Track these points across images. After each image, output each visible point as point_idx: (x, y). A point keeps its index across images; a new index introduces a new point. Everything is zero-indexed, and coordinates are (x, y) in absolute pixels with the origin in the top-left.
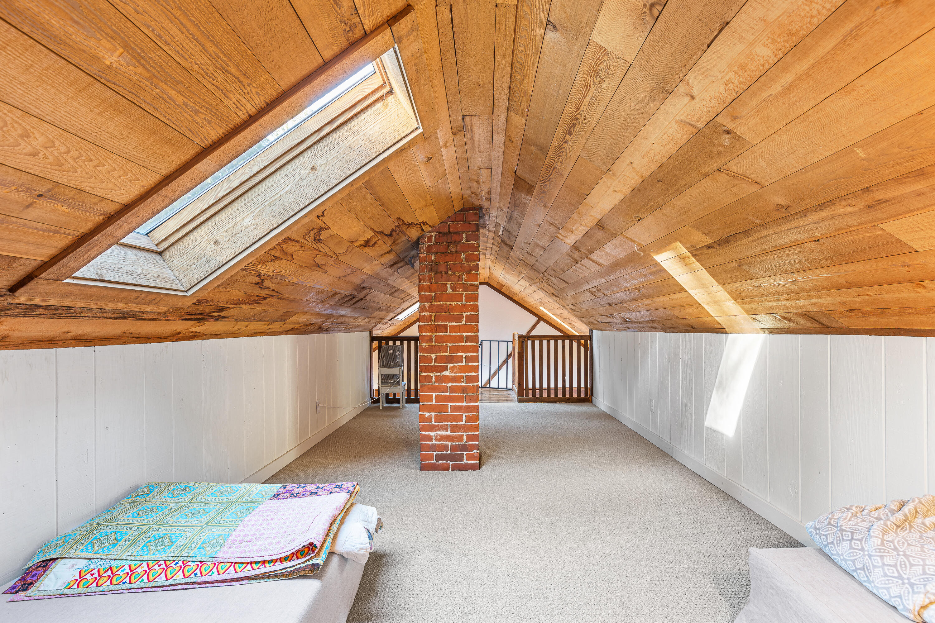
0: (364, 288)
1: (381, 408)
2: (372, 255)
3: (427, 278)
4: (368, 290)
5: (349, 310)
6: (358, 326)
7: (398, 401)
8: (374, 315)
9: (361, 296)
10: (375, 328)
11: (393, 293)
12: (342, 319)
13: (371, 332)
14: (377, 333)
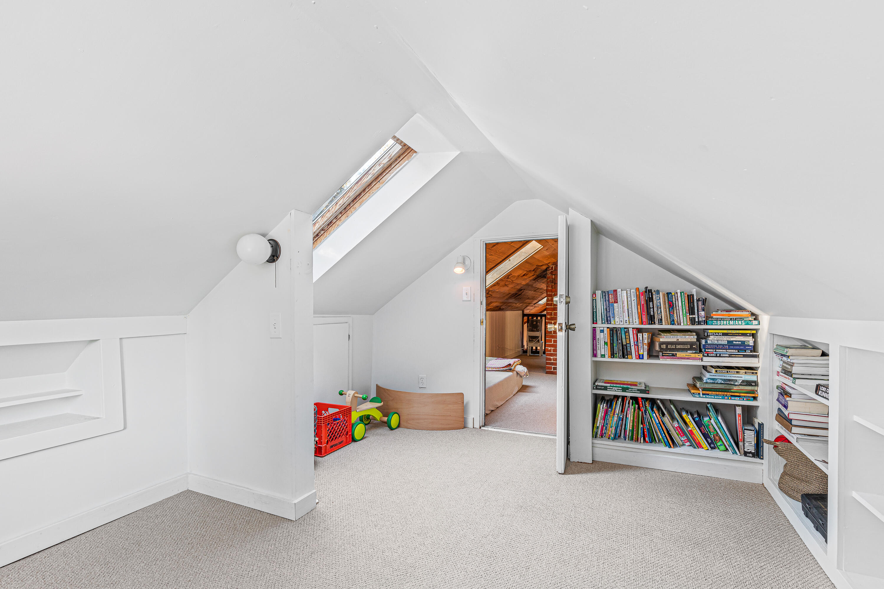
0: (521, 290)
1: (528, 355)
2: (526, 278)
3: (550, 286)
4: (523, 291)
5: (513, 300)
6: (517, 308)
7: (538, 353)
8: (525, 302)
9: (520, 293)
10: (525, 309)
11: (536, 290)
12: (510, 304)
13: (523, 311)
14: (527, 312)
